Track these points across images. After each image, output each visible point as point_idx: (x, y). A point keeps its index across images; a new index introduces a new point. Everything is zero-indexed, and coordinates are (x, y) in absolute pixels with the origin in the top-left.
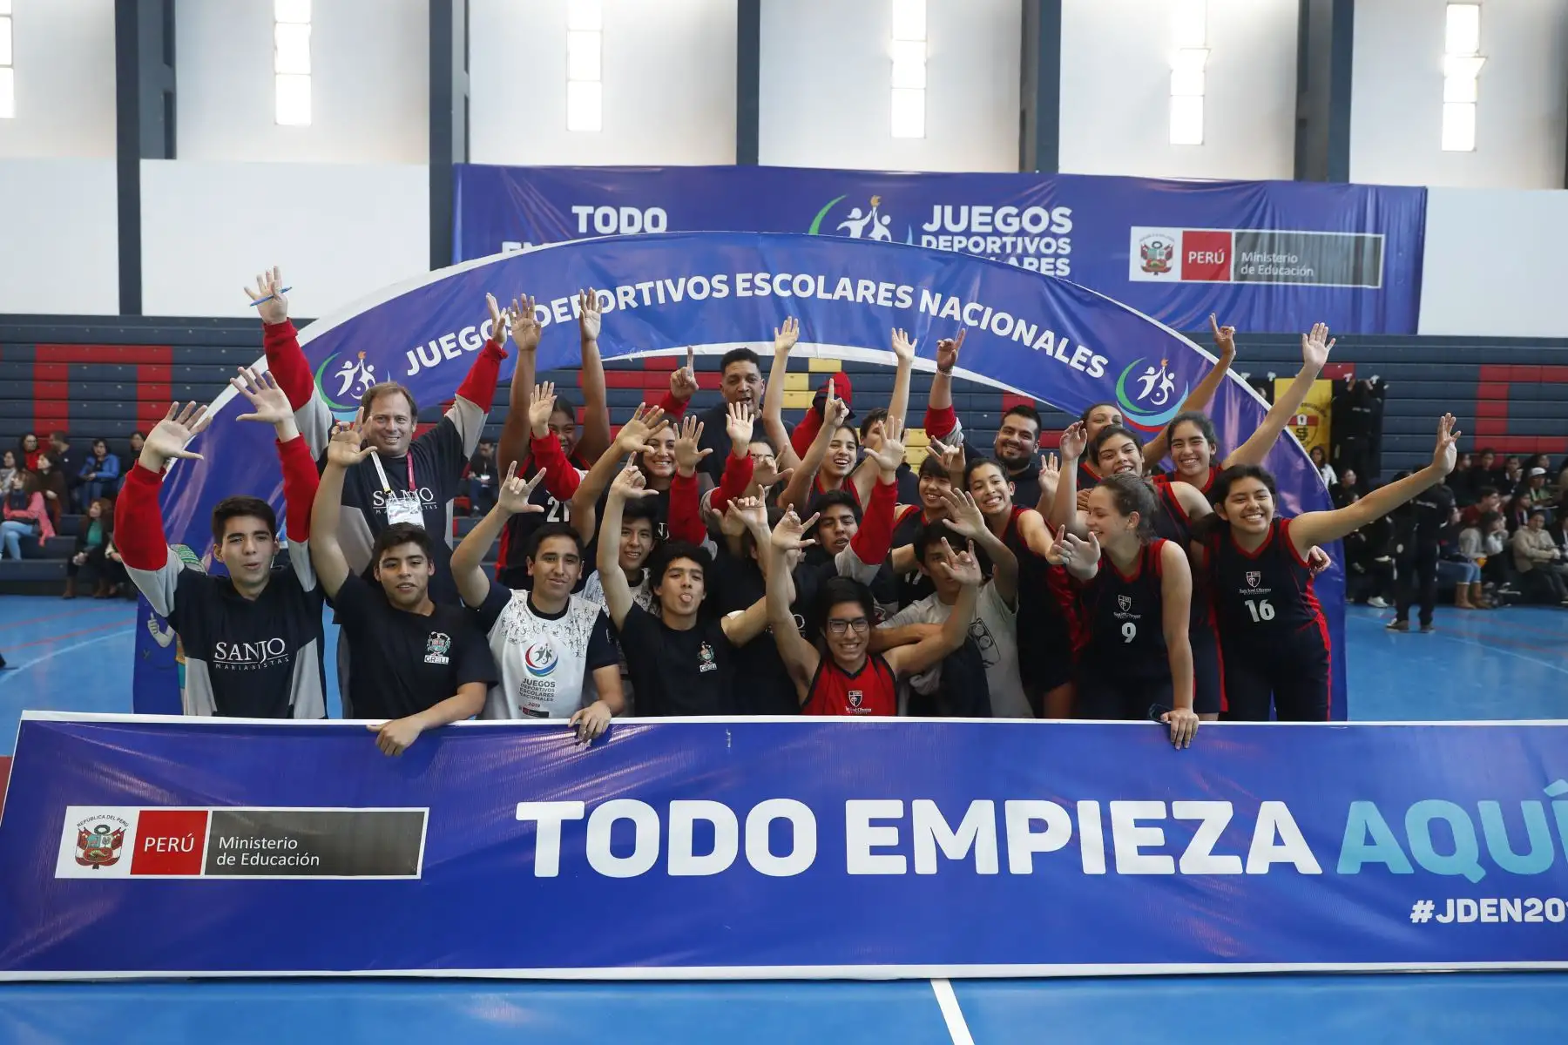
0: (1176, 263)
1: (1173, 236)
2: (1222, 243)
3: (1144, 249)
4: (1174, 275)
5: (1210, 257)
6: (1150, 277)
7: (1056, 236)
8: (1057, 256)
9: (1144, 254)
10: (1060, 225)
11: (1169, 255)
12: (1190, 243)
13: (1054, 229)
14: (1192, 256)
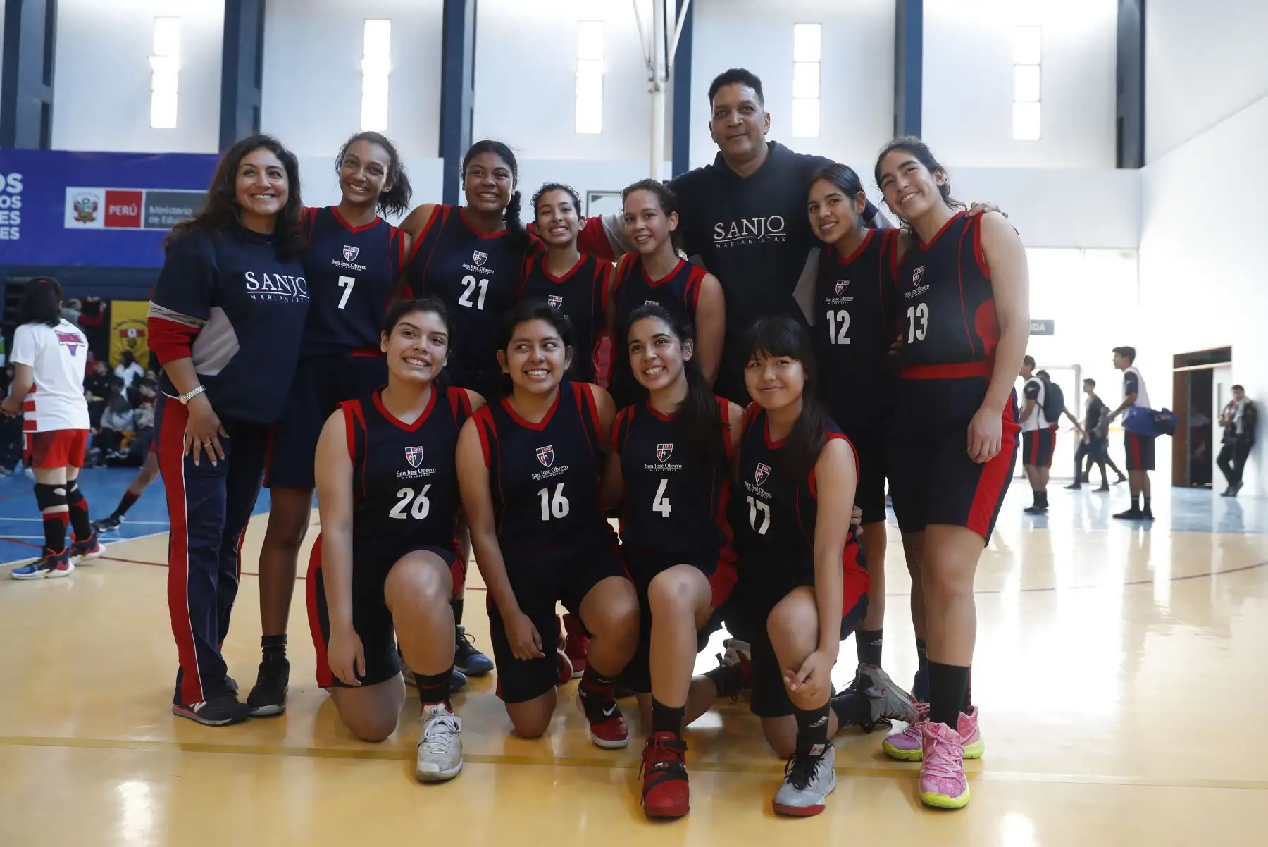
0: (100, 215)
1: (98, 195)
2: (134, 199)
3: (78, 205)
4: (99, 223)
5: (126, 210)
6: (80, 225)
7: (11, 195)
8: (10, 209)
9: (76, 208)
10: (14, 187)
11: (95, 208)
12: (111, 199)
13: (9, 190)
14: (112, 209)
